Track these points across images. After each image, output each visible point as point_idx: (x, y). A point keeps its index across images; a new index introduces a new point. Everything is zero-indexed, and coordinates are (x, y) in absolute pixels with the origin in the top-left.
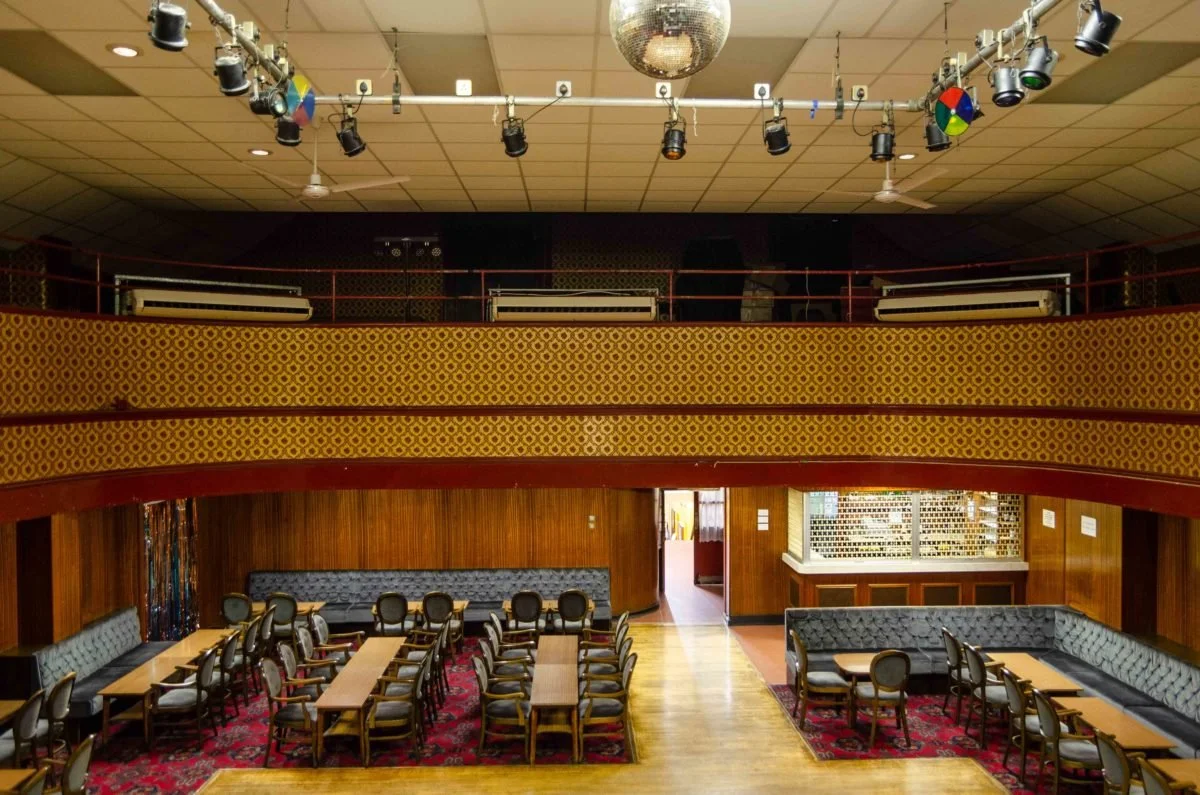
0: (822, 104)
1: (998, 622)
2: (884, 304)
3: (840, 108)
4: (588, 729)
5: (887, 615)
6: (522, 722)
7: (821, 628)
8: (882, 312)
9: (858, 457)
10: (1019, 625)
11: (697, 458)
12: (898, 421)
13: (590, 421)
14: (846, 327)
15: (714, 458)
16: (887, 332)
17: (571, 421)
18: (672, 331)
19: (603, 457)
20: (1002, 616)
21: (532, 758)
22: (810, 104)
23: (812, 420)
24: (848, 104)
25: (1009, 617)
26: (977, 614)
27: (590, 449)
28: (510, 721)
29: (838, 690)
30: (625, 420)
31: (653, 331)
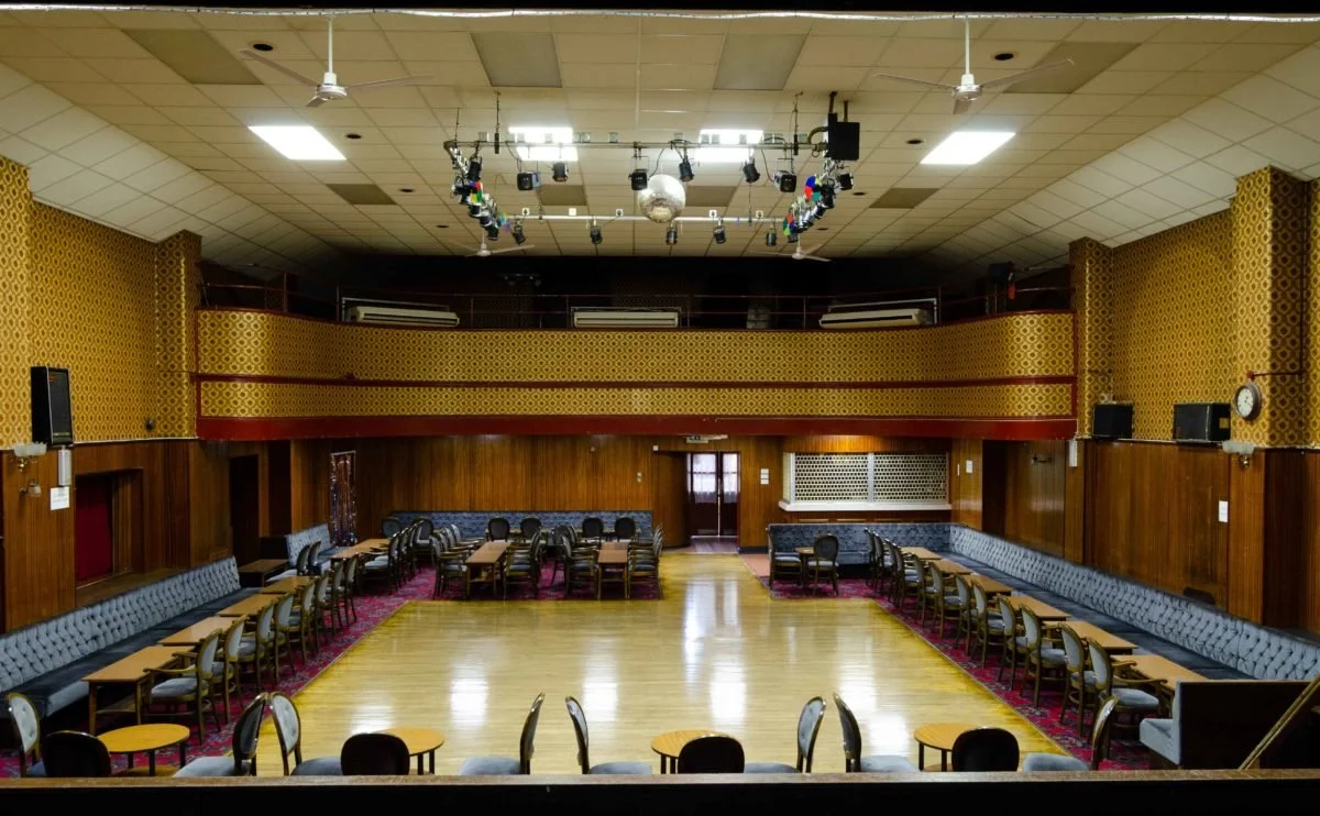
0: (742, 219)
1: (913, 533)
2: (826, 317)
3: (750, 221)
4: (634, 578)
5: (838, 529)
6: (592, 574)
7: (791, 537)
8: (824, 322)
9: (809, 416)
10: (927, 536)
11: (705, 416)
12: (834, 392)
13: (636, 392)
14: (801, 332)
15: (716, 416)
16: (827, 335)
17: (624, 392)
18: (688, 334)
19: (644, 415)
20: (915, 529)
21: (599, 596)
22: (735, 219)
23: (779, 392)
24: (754, 220)
25: (920, 530)
26: (899, 528)
27: (636, 410)
28: (586, 573)
29: (794, 564)
30: (658, 392)
31: (677, 334)
